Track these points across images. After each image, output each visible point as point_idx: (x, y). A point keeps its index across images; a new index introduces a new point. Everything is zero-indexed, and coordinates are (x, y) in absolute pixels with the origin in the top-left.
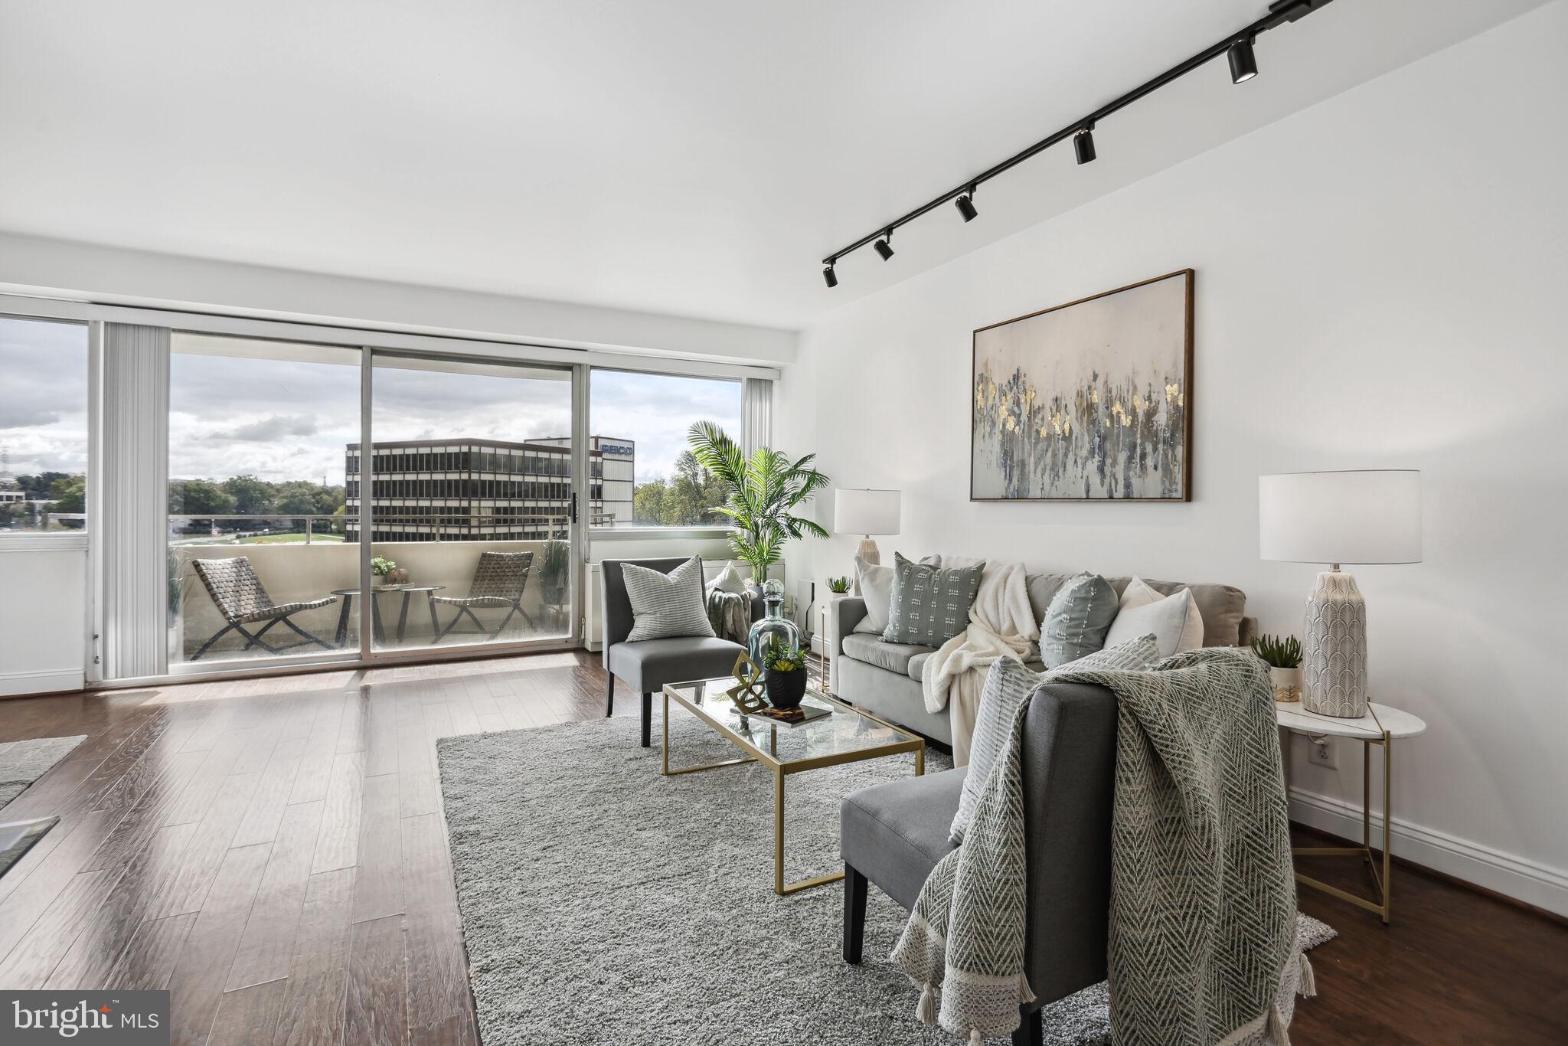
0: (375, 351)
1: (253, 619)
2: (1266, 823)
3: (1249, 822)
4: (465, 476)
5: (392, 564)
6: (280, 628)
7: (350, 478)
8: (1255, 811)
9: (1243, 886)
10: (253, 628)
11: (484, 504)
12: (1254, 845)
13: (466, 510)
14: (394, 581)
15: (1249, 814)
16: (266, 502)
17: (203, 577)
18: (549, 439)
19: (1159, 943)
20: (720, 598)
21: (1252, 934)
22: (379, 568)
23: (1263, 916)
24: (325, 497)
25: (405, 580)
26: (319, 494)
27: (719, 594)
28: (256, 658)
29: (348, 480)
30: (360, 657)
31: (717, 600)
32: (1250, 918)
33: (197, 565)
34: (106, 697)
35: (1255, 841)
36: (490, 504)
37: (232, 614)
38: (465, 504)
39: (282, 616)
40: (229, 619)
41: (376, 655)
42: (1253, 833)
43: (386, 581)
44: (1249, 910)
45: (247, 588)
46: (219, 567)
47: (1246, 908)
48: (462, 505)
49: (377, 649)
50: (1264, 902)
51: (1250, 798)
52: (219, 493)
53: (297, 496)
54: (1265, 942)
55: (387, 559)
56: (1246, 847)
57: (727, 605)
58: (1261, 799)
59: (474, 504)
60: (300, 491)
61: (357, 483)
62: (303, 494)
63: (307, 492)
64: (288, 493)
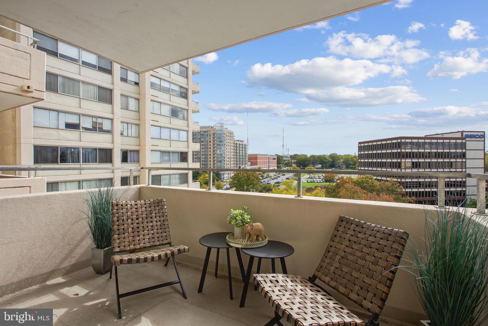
4: (399, 151)
7: (359, 153)
11: (407, 160)
13: (400, 163)
16: (339, 161)
18: (437, 134)
24: (354, 159)
26: (352, 158)
36: (410, 160)
38: (399, 160)
48: (398, 161)
52: (328, 158)
59: (403, 160)
60: (348, 157)
61: (361, 154)
62: (348, 158)
63: (349, 157)
64: (344, 158)
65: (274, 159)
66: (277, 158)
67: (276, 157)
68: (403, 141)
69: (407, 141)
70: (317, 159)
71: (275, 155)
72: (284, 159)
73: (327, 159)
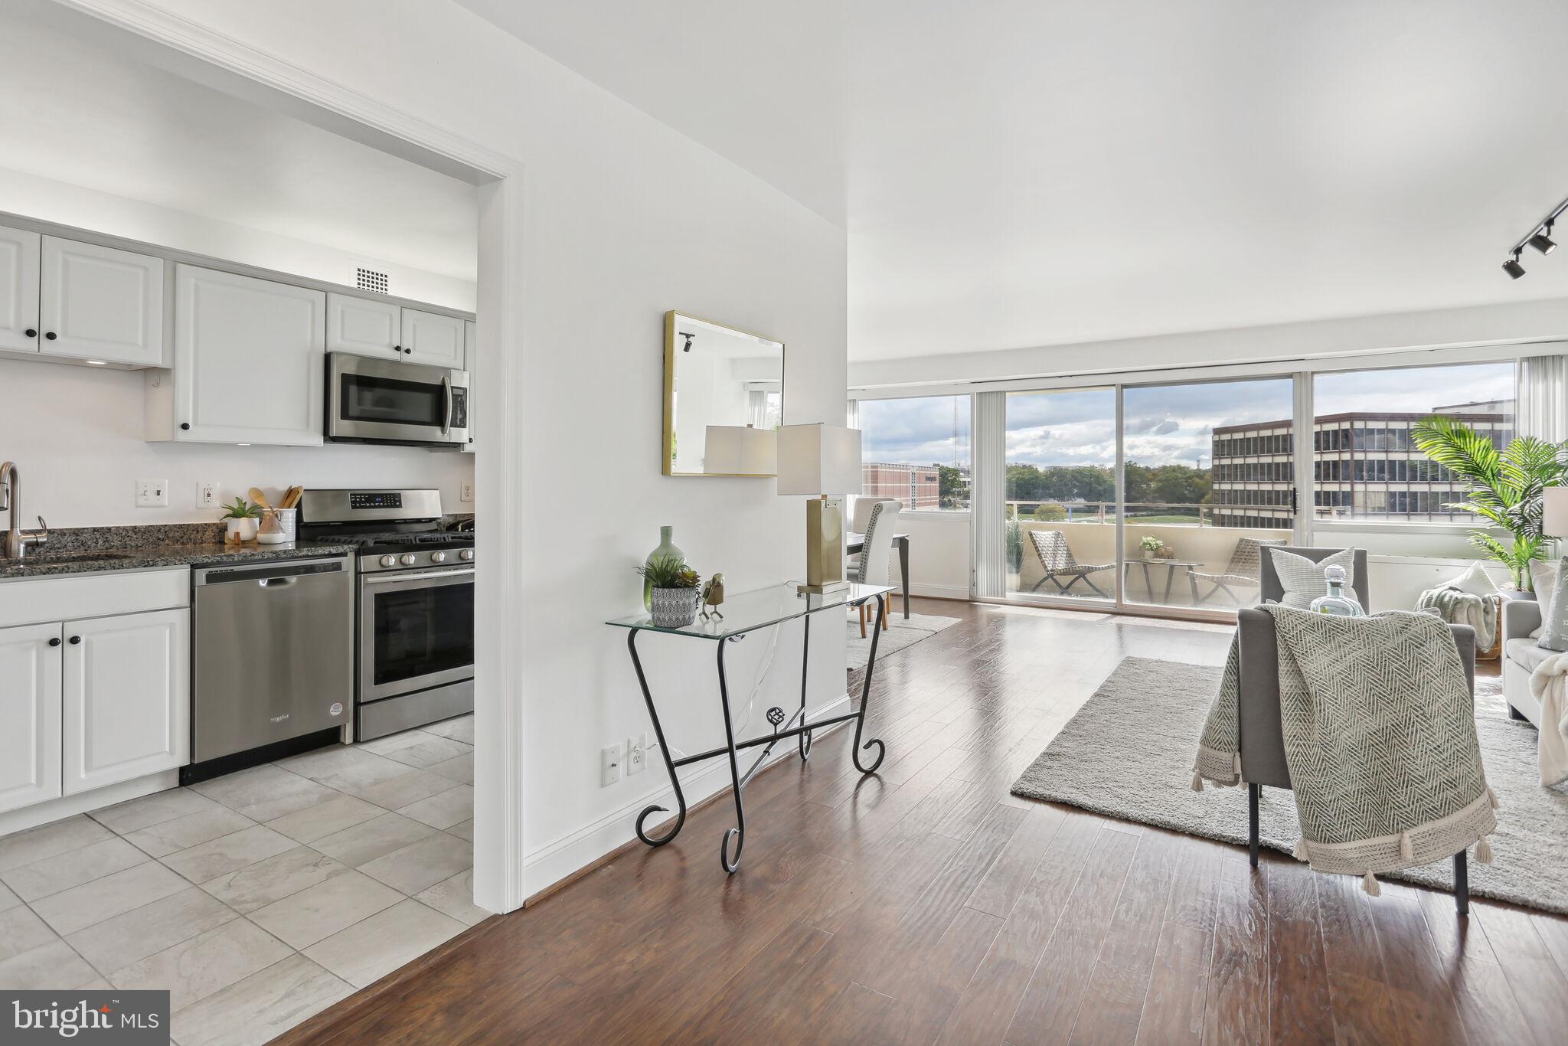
0: (1124, 386)
1: (1065, 573)
2: (1406, 720)
3: (1394, 717)
4: (1346, 456)
5: (1160, 543)
6: (1081, 582)
7: (1216, 462)
8: (1399, 711)
9: (1388, 755)
10: (1065, 580)
11: (1372, 487)
12: (1396, 731)
13: (1348, 496)
14: (1162, 556)
15: (1395, 712)
16: (1144, 486)
17: (1034, 542)
19: (1297, 756)
20: (1451, 597)
21: (1388, 784)
22: (1150, 545)
23: (1397, 775)
24: (1198, 480)
25: (1170, 556)
26: (1190, 478)
27: (1451, 592)
28: (1052, 596)
29: (1215, 464)
30: (1116, 606)
31: (1446, 599)
32: (1389, 774)
33: (1031, 535)
34: (980, 606)
35: (1397, 729)
36: (1382, 488)
37: (1049, 569)
38: (1346, 488)
39: (1082, 574)
40: (1048, 571)
41: (1126, 606)
42: (1397, 724)
43: (1157, 556)
44: (1389, 769)
45: (1060, 552)
46: (1045, 536)
47: (1388, 768)
48: (1343, 489)
49: (1126, 602)
50: (1398, 766)
51: (1397, 703)
52: (1106, 478)
53: (1170, 480)
54: (1395, 790)
55: (1157, 538)
56: (1392, 732)
57: (1459, 606)
58: (1404, 704)
59: (1359, 487)
60: (1174, 474)
61: (1223, 466)
62: (1176, 478)
63: (1180, 475)
64: (1162, 477)
65: (931, 479)
66: (941, 475)
67: (936, 473)
68: (1359, 425)
69: (1371, 425)
70: (1071, 481)
71: (932, 465)
72: (962, 479)
73: (1105, 482)
